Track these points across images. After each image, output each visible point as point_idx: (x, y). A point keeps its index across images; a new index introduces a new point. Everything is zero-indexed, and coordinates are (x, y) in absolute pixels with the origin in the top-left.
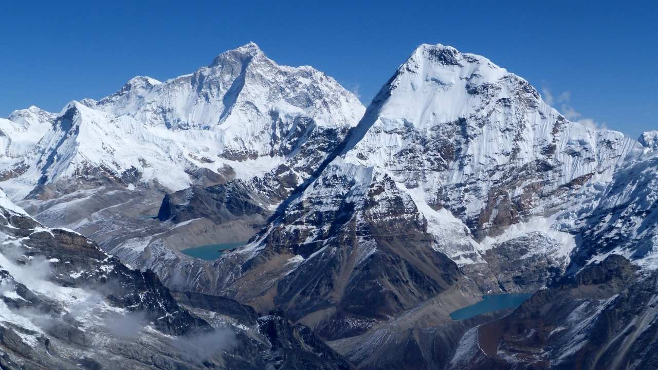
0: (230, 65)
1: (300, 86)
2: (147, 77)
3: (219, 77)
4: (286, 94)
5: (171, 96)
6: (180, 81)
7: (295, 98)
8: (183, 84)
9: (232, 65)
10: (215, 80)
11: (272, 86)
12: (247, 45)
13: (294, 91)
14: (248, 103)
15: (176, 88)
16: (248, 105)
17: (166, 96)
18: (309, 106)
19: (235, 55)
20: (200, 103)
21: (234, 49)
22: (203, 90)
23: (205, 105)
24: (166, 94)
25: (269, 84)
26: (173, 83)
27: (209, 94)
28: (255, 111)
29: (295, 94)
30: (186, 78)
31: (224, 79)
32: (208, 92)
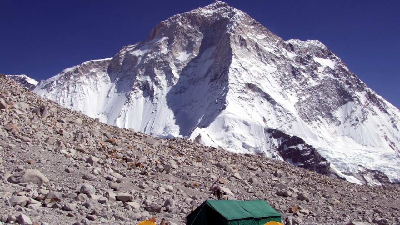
0: (185, 35)
1: (320, 69)
2: (23, 76)
3: (167, 55)
4: (303, 80)
5: (74, 92)
6: (90, 68)
7: (319, 87)
8: (94, 74)
9: (189, 35)
10: (161, 60)
11: (279, 63)
12: (211, 5)
13: (314, 76)
14: (250, 86)
15: (83, 78)
16: (250, 92)
17: (65, 93)
18: (345, 103)
19: (194, 20)
20: (134, 100)
21: (189, 11)
22: (138, 78)
23: (146, 102)
24: (63, 89)
25: (274, 61)
26: (76, 71)
27: (151, 84)
28: (266, 103)
29: (318, 81)
30: (100, 64)
31: (178, 58)
32: (149, 80)
